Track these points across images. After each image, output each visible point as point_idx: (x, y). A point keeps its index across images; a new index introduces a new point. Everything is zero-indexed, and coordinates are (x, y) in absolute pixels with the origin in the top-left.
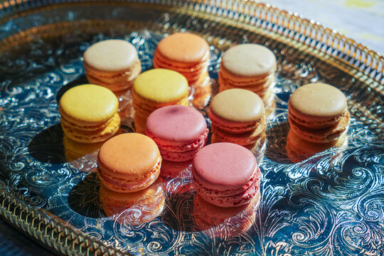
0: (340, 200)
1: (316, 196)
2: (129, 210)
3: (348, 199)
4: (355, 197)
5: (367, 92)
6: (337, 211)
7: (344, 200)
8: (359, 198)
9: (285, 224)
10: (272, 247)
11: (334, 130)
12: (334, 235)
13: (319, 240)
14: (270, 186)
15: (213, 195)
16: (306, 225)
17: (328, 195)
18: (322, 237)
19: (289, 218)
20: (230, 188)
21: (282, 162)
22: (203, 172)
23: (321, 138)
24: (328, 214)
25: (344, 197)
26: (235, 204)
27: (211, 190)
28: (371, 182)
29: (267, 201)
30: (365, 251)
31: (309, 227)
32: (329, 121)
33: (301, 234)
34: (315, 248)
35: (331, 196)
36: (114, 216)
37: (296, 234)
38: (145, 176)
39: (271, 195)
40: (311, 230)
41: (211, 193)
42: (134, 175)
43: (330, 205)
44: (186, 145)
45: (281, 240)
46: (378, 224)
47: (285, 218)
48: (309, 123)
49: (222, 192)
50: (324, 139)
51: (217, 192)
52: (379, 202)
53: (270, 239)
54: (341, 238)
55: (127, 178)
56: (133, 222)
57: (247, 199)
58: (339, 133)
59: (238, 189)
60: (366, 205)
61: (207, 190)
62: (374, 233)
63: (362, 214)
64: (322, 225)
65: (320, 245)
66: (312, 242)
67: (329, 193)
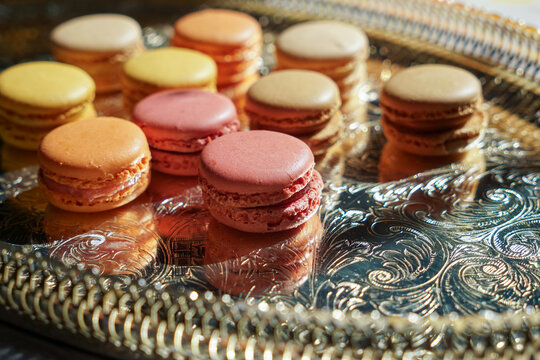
0: (461, 230)
1: (418, 224)
2: (83, 236)
3: (475, 229)
4: (488, 227)
5: (518, 95)
6: (454, 244)
7: (470, 230)
8: (496, 228)
9: (357, 259)
10: (330, 289)
11: (458, 132)
12: (446, 277)
13: (417, 282)
14: (340, 209)
15: (231, 203)
16: (396, 261)
17: (441, 223)
18: (423, 278)
19: (366, 251)
20: (260, 190)
21: (363, 181)
22: (215, 164)
23: (434, 143)
24: (437, 248)
25: (469, 226)
26: (271, 225)
27: (228, 193)
28: (520, 208)
29: (332, 227)
30: (500, 298)
31: (400, 264)
32: (448, 112)
33: (385, 273)
34: (409, 291)
35: (447, 225)
36: (56, 242)
37: (376, 272)
38: (116, 177)
39: (338, 221)
40: (404, 268)
41: (226, 199)
42: (94, 170)
43: (442, 237)
44: (196, 139)
45: (348, 280)
46: (528, 263)
47: (360, 251)
48: (412, 116)
49: (246, 198)
50: (439, 145)
51: (237, 197)
52: (531, 233)
53: (328, 277)
54: (457, 280)
55: (83, 176)
56: (86, 250)
57: (293, 218)
58: (465, 139)
59: (276, 193)
60: (508, 237)
61: (221, 194)
62: (518, 274)
63: (500, 249)
64: (425, 262)
65: (419, 289)
66: (404, 284)
67: (443, 220)
